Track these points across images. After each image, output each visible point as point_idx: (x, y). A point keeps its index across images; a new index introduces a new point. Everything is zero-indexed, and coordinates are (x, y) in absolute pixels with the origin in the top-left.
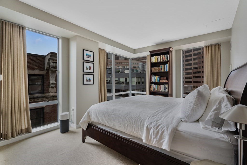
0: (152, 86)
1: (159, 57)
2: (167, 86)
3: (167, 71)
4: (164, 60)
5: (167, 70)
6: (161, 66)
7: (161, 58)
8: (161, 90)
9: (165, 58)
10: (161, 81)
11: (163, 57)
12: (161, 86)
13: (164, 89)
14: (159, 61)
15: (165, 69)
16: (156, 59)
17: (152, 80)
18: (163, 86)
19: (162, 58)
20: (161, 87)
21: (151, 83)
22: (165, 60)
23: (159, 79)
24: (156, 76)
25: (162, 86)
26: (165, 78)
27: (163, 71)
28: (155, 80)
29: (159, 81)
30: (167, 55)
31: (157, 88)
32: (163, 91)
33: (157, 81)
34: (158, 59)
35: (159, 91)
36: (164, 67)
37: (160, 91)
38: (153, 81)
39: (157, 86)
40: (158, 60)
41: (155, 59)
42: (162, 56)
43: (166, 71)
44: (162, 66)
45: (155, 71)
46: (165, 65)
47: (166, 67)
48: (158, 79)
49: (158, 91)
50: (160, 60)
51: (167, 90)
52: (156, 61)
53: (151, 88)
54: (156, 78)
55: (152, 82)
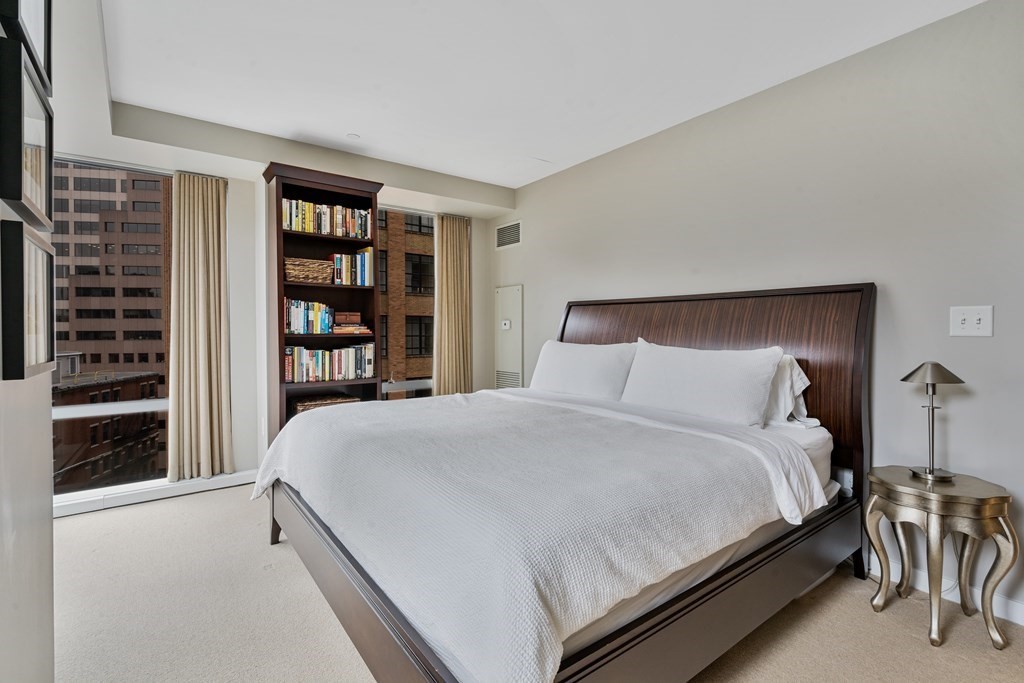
0: (292, 355)
1: (325, 208)
2: (369, 351)
3: (367, 284)
4: (347, 234)
5: (363, 281)
6: (338, 256)
7: (335, 220)
8: (339, 373)
9: (354, 226)
10: (337, 330)
11: (344, 217)
12: (340, 355)
13: (356, 368)
14: (326, 230)
15: (356, 273)
16: (307, 215)
17: (289, 324)
18: (351, 351)
19: (339, 218)
20: (340, 360)
21: (289, 341)
22: (352, 235)
23: (327, 319)
24: (316, 304)
25: (348, 355)
26: (357, 317)
27: (346, 281)
28: (308, 323)
29: (332, 327)
30: (363, 212)
31: (323, 364)
32: (352, 376)
33: (317, 330)
34: (318, 217)
35: (331, 380)
36: (353, 265)
37: (337, 377)
38: (298, 327)
39: (323, 355)
40: (319, 226)
41: (302, 217)
42: (338, 208)
43: (359, 283)
44: (343, 261)
45: (307, 277)
46: (358, 257)
47: (363, 265)
48: (323, 320)
49: (327, 379)
50: (332, 226)
51: (369, 371)
52: (310, 228)
53: (288, 368)
54: (316, 316)
55: (292, 334)
